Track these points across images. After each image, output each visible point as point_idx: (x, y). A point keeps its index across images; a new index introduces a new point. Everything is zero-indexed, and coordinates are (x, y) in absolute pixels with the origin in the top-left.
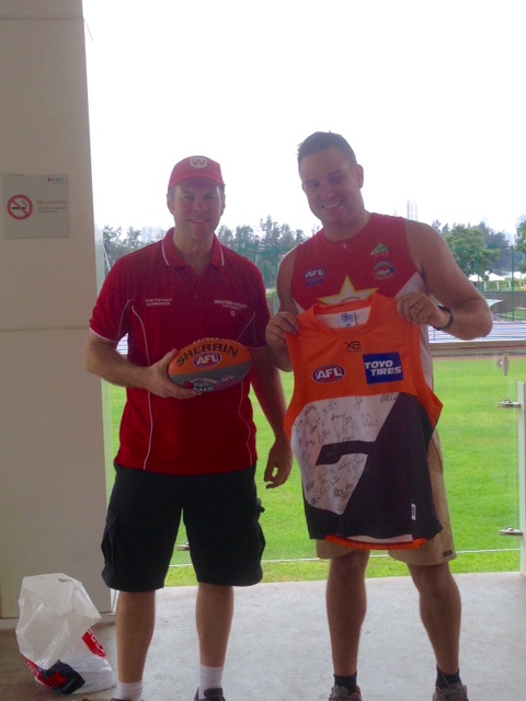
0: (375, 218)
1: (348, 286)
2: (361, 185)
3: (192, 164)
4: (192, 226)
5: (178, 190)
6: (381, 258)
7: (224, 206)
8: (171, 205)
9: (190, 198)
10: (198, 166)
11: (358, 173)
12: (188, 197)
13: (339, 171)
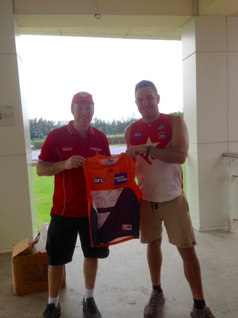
0: (162, 115)
1: (149, 141)
2: (158, 103)
3: (81, 95)
4: (81, 120)
5: (75, 105)
6: (162, 130)
7: (94, 112)
8: (73, 112)
9: (80, 108)
10: (83, 96)
11: (158, 98)
12: (79, 109)
13: (151, 95)
